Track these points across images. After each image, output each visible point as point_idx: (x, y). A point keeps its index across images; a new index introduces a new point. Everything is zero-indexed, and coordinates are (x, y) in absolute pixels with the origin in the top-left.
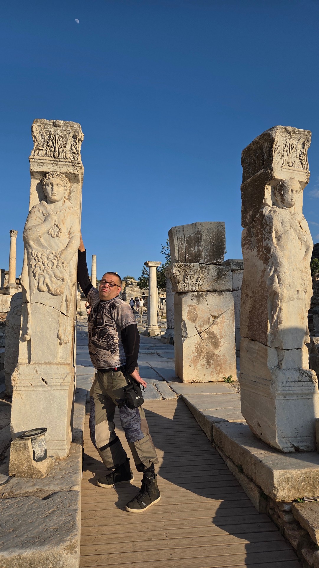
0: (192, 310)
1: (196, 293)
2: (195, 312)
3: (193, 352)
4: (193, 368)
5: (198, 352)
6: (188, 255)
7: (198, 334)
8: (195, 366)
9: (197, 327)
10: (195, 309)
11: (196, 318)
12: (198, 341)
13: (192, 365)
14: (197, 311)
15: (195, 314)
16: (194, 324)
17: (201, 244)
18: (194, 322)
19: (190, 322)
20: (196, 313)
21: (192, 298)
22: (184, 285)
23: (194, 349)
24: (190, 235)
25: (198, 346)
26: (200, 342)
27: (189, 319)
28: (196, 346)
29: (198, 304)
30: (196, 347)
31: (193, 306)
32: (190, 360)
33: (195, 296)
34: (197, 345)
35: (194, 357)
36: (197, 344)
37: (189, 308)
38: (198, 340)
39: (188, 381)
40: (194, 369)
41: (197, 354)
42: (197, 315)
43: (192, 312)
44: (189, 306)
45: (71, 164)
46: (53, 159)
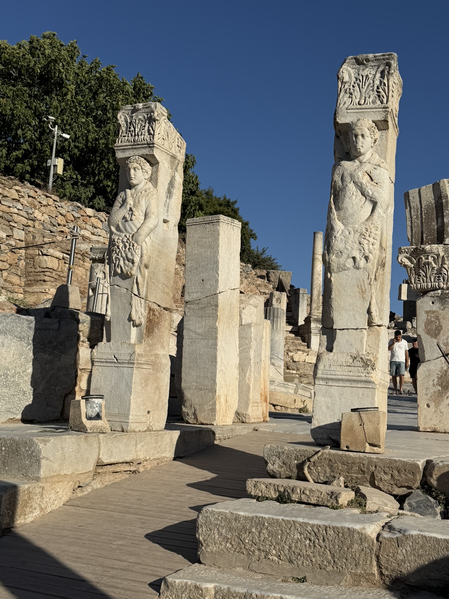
0: (432, 319)
1: (440, 291)
2: (437, 321)
3: (434, 385)
4: (433, 410)
5: (442, 384)
6: (426, 234)
7: (443, 356)
8: (437, 405)
9: (442, 346)
10: (437, 318)
11: (439, 331)
12: (442, 368)
13: (432, 405)
14: (441, 320)
15: (437, 324)
16: (435, 341)
17: (447, 214)
18: (436, 338)
19: (428, 337)
20: (439, 324)
21: (433, 299)
22: (420, 281)
23: (436, 380)
24: (431, 202)
25: (442, 376)
26: (445, 368)
27: (428, 332)
28: (438, 374)
29: (442, 310)
30: (439, 376)
31: (434, 312)
32: (429, 397)
33: (437, 296)
34: (440, 374)
35: (435, 392)
36: (441, 372)
37: (428, 315)
38: (443, 366)
39: (425, 428)
40: (435, 412)
41: (440, 388)
42: (441, 327)
43: (432, 322)
44: (427, 312)
45: (147, 146)
46: (133, 144)
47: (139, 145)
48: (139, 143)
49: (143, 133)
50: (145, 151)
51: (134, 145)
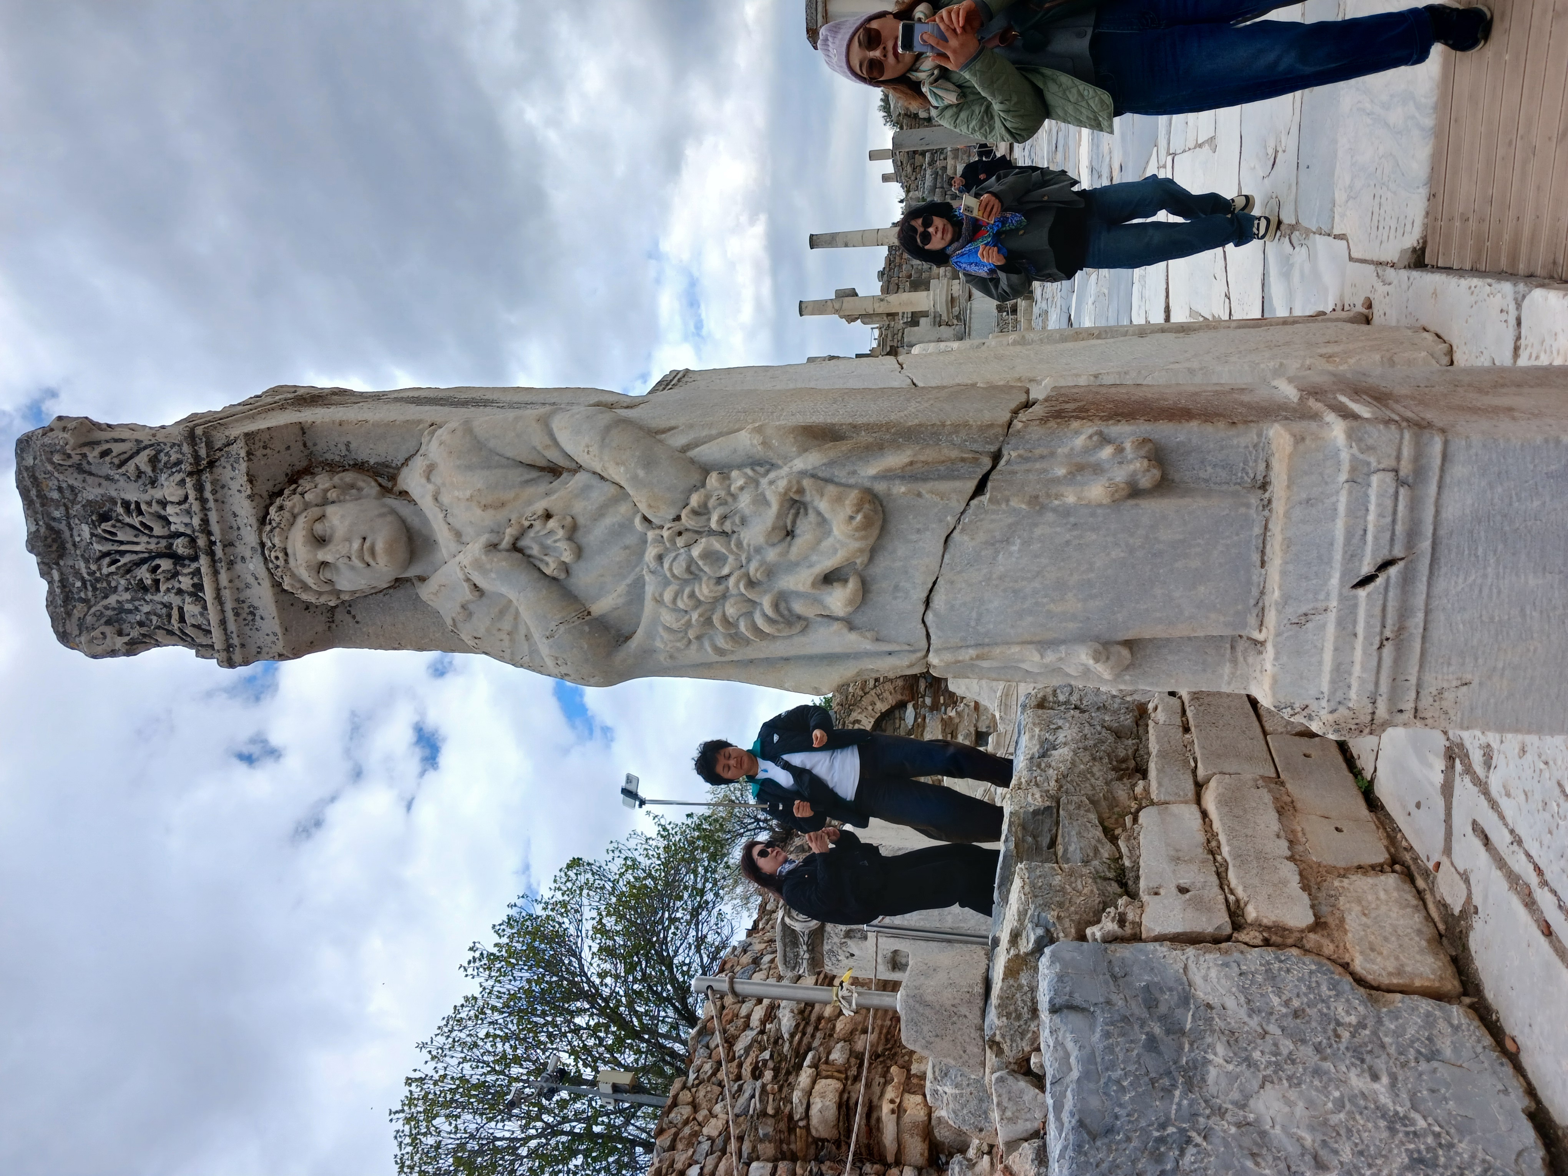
45: (206, 477)
46: (204, 562)
47: (205, 521)
48: (196, 522)
49: (155, 507)
50: (235, 486)
51: (211, 554)
